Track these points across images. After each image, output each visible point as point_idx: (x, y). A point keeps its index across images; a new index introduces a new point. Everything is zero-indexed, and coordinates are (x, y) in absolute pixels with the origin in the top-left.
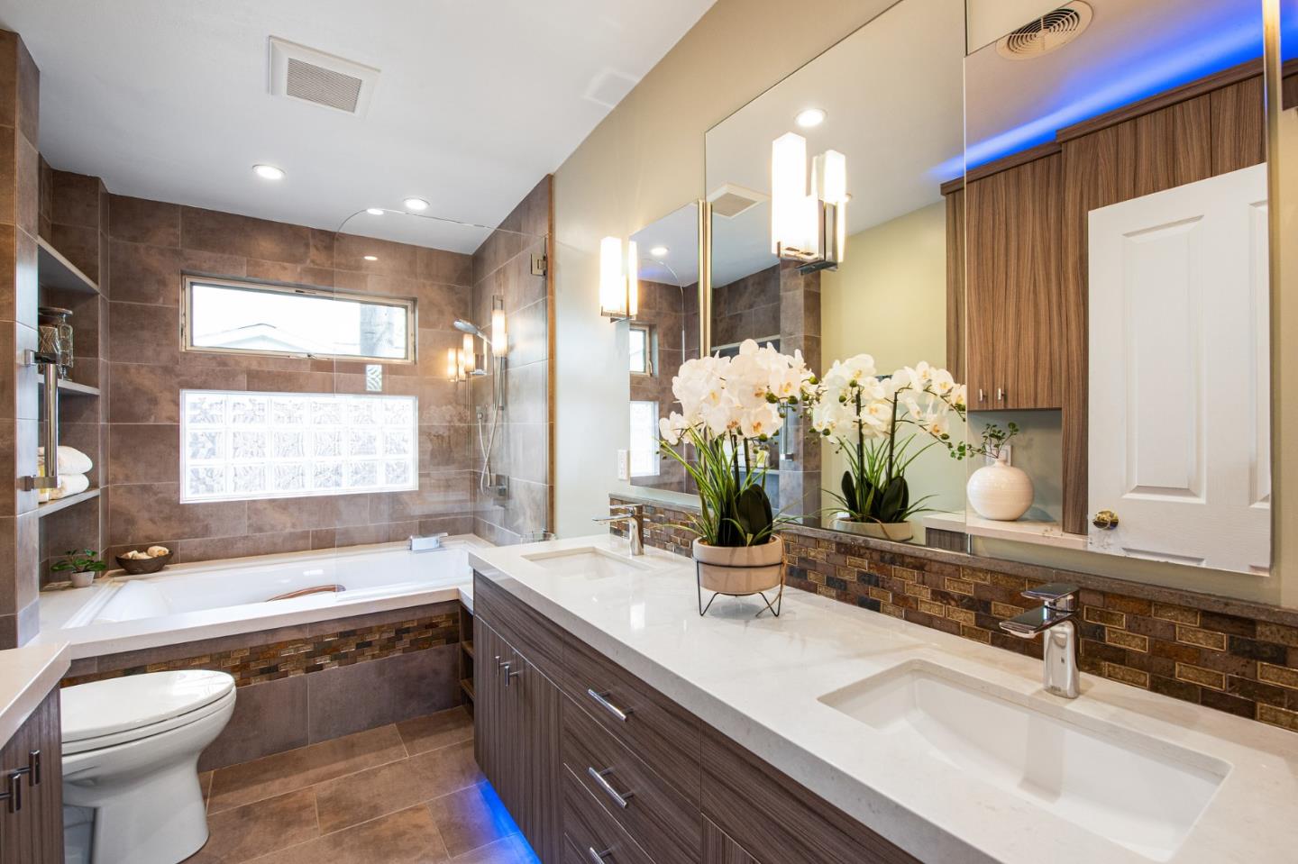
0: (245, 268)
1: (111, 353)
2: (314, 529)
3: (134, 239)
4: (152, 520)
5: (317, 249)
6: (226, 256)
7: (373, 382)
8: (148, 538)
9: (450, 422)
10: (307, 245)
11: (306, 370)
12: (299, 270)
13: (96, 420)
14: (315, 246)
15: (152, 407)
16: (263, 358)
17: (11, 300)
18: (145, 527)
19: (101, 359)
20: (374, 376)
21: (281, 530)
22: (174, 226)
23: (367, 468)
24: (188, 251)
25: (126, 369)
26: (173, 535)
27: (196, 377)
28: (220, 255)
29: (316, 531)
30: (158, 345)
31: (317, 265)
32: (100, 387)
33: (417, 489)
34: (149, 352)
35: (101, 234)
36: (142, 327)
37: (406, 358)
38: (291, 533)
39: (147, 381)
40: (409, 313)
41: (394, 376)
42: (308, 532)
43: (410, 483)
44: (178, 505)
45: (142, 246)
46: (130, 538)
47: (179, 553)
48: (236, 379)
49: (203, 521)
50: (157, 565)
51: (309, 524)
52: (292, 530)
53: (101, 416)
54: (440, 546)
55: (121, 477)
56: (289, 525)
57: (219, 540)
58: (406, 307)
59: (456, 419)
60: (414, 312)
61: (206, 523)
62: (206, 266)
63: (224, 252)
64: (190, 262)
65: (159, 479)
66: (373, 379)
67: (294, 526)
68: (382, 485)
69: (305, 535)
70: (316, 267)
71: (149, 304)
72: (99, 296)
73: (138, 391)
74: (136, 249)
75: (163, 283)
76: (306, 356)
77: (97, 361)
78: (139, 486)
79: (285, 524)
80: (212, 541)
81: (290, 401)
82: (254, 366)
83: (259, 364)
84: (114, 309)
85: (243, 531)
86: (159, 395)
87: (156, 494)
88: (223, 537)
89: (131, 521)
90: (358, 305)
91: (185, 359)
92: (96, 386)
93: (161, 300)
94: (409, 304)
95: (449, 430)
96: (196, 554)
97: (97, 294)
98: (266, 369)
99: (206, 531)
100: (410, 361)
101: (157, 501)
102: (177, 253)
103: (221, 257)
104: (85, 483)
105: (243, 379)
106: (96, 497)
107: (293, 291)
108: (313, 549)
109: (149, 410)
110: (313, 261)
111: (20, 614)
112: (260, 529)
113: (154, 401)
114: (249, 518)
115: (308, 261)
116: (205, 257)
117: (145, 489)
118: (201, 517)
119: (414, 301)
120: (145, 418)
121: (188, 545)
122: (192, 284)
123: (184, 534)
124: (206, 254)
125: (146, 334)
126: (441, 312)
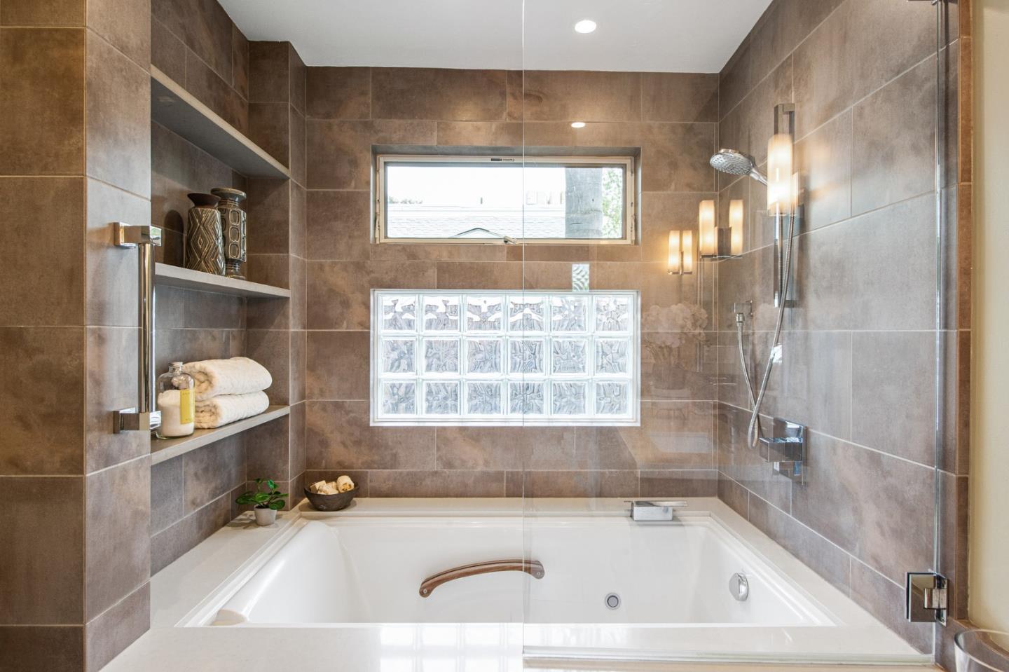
0: (435, 134)
1: (308, 249)
2: (510, 470)
3: (328, 116)
4: (343, 443)
5: (515, 98)
6: (415, 122)
7: (578, 282)
8: (340, 464)
9: (682, 327)
10: (503, 94)
11: (501, 259)
12: (494, 127)
13: (287, 327)
14: (513, 95)
15: (345, 310)
16: (453, 246)
17: (80, 145)
18: (338, 452)
19: (292, 255)
20: (579, 277)
21: (473, 468)
22: (363, 93)
23: (573, 390)
24: (378, 121)
25: (321, 267)
26: (363, 463)
27: (387, 273)
28: (409, 121)
29: (512, 473)
30: (350, 237)
31: (514, 118)
32: (290, 287)
33: (638, 424)
34: (342, 246)
35: (292, 108)
36: (336, 218)
37: (624, 238)
38: (484, 473)
39: (340, 280)
40: (629, 173)
41: (608, 263)
42: (502, 473)
43: (627, 415)
44: (368, 428)
45: (334, 121)
46: (324, 462)
47: (369, 485)
48: (426, 274)
49: (391, 450)
50: (342, 502)
51: (503, 463)
52: (485, 469)
53: (291, 321)
54: (675, 518)
55: (316, 392)
56: (481, 462)
57: (408, 474)
58: (624, 166)
59: (689, 324)
60: (635, 172)
61: (394, 451)
62: (396, 137)
63: (414, 117)
64: (381, 134)
65: (350, 396)
66: (579, 280)
67: (486, 463)
68: (590, 415)
69: (498, 477)
70: (514, 121)
71: (341, 190)
72: (290, 181)
73: (332, 292)
74: (330, 127)
75: (354, 163)
76: (501, 242)
77: (288, 256)
78: (331, 402)
79: (477, 461)
80: (401, 473)
81: (485, 302)
82: (445, 258)
83: (451, 254)
84: (312, 200)
85: (434, 466)
86: (350, 295)
87: (348, 413)
88: (411, 470)
89: (324, 443)
90: (563, 170)
91: (375, 252)
92: (287, 287)
93: (353, 184)
94: (628, 161)
95: (680, 339)
96: (385, 487)
97: (288, 178)
98: (457, 260)
99: (394, 462)
100: (628, 242)
101: (348, 422)
102: (368, 126)
103: (411, 124)
104: (263, 402)
105: (432, 274)
106: (287, 416)
107: (488, 159)
108: (508, 496)
109: (342, 314)
110: (510, 115)
111: (93, 625)
112: (449, 465)
113: (346, 304)
114: (438, 449)
115: (505, 115)
116: (394, 128)
117: (338, 406)
118: (390, 443)
119: (635, 154)
120: (337, 324)
121: (377, 476)
122: (386, 164)
123: (373, 462)
124: (396, 122)
125: (339, 226)
126: (674, 165)
